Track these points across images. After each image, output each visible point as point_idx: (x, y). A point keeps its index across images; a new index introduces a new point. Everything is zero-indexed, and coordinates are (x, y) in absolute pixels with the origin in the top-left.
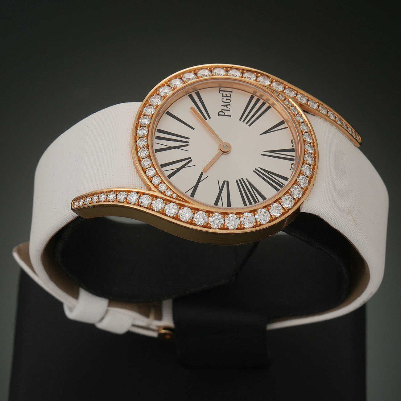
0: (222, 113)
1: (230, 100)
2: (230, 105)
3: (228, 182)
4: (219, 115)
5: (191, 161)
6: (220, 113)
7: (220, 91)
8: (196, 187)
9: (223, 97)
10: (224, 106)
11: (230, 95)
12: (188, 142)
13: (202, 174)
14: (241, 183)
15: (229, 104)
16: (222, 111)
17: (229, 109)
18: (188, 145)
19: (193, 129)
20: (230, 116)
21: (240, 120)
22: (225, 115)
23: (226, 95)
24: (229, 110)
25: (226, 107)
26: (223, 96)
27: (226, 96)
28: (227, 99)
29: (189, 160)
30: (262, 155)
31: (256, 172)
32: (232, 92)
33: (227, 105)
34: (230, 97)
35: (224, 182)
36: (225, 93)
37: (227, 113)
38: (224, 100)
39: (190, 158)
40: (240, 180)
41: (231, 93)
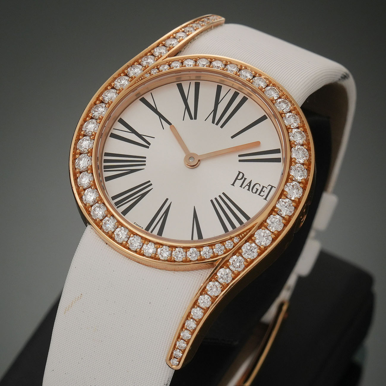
0: (240, 176)
1: (256, 193)
2: (249, 190)
3: (148, 147)
4: (240, 172)
5: (191, 118)
6: (241, 175)
7: (272, 187)
8: (155, 110)
9: (261, 187)
10: (250, 183)
11: (262, 196)
12: (217, 124)
13: (170, 124)
14: (141, 161)
15: (251, 189)
16: (244, 179)
17: (243, 186)
18: (213, 122)
19: (232, 137)
20: (233, 185)
21: (224, 194)
22: (237, 179)
23: (264, 192)
24: (241, 186)
25: (247, 185)
26: (263, 187)
27: (262, 191)
28: (257, 190)
29: (194, 117)
30: (167, 199)
31: (148, 184)
32: (265, 199)
33: (249, 186)
34: (259, 194)
35: (149, 144)
36: (266, 191)
37: (239, 183)
38: (257, 186)
39: (195, 118)
40: (145, 161)
41: (264, 197)
